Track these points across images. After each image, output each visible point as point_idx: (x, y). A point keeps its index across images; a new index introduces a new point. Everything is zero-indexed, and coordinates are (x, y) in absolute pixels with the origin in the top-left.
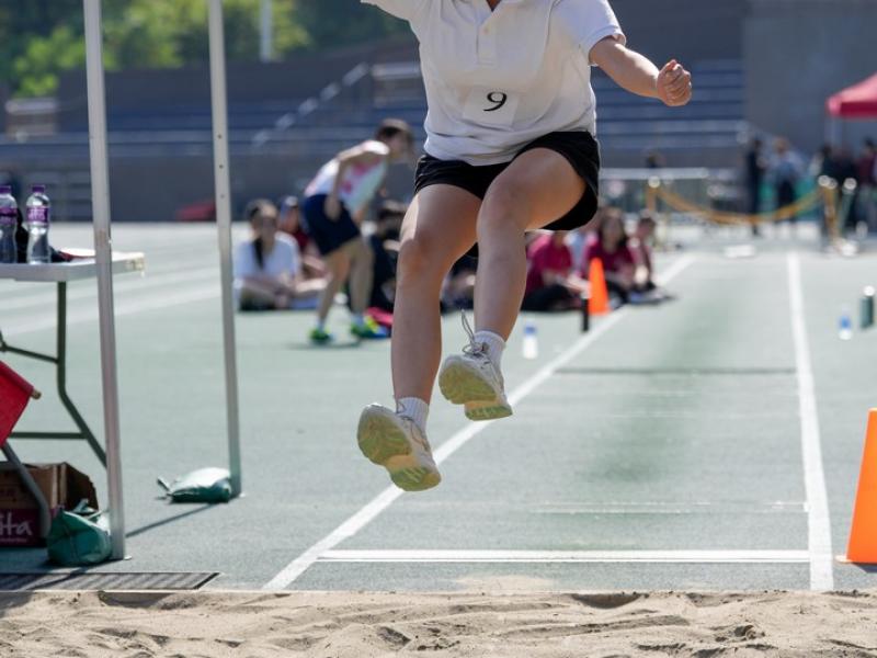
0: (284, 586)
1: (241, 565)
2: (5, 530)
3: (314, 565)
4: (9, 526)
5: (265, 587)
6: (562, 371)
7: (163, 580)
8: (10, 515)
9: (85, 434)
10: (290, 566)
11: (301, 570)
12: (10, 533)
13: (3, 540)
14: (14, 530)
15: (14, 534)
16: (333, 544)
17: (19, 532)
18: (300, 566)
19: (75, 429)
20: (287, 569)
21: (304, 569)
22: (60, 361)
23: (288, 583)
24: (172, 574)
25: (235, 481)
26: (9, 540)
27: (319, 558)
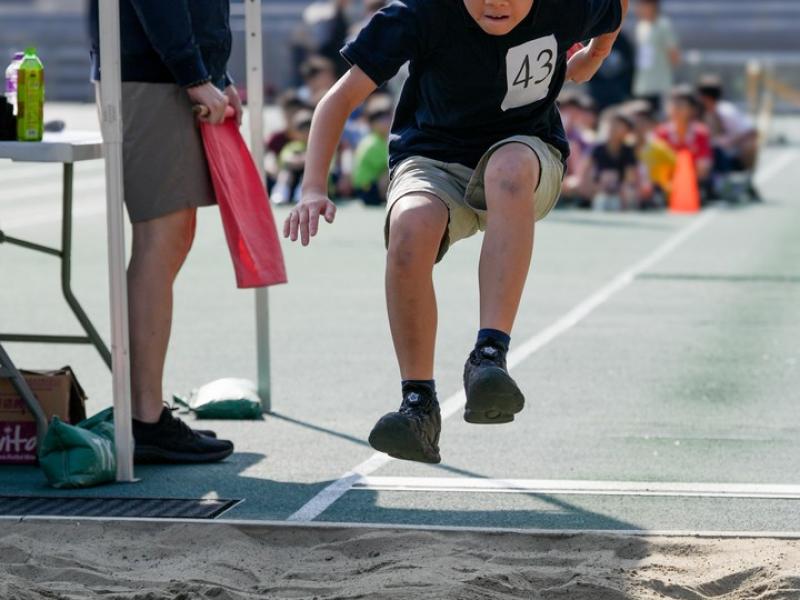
0: (313, 517)
1: (265, 492)
2: (12, 446)
3: (349, 492)
4: (17, 441)
5: (292, 517)
6: (644, 277)
7: (174, 507)
8: (18, 429)
9: (92, 338)
10: (321, 493)
11: (333, 499)
12: (17, 449)
13: (3, 457)
14: (22, 445)
15: (23, 451)
16: (372, 469)
17: (28, 448)
18: (333, 493)
19: (81, 332)
20: (317, 497)
21: (338, 496)
22: (64, 254)
23: (318, 513)
24: (185, 500)
25: (264, 394)
26: (17, 457)
27: (354, 485)
